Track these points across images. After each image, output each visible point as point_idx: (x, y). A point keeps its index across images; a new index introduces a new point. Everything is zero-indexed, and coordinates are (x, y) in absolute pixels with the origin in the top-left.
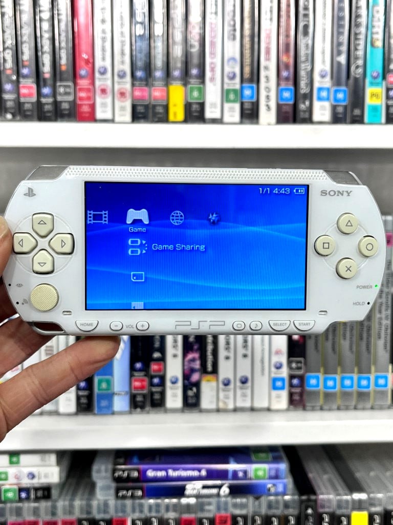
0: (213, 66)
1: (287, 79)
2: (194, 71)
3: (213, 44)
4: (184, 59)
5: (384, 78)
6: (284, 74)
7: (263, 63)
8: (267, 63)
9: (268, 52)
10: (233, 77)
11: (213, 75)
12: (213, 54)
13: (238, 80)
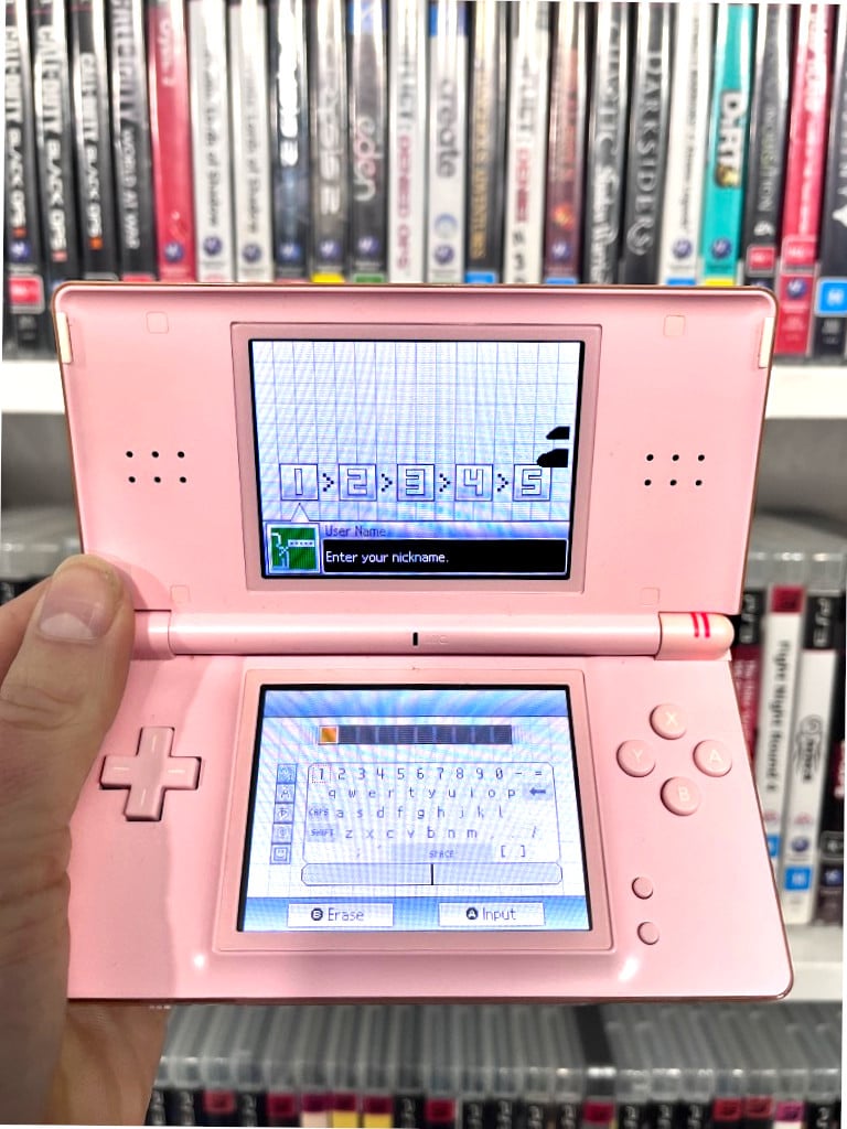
0: (404, 232)
1: (563, 261)
2: (366, 244)
3: (404, 183)
4: (342, 217)
5: (741, 255)
6: (559, 249)
7: (512, 226)
8: (522, 225)
9: (522, 199)
10: (445, 258)
11: (405, 253)
12: (404, 206)
13: (457, 262)
